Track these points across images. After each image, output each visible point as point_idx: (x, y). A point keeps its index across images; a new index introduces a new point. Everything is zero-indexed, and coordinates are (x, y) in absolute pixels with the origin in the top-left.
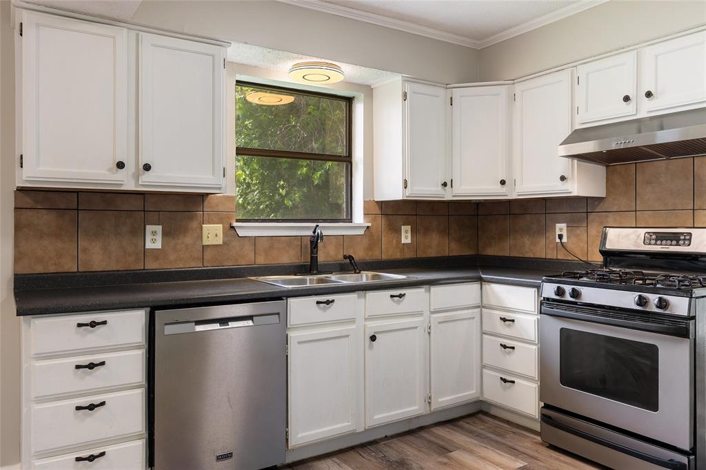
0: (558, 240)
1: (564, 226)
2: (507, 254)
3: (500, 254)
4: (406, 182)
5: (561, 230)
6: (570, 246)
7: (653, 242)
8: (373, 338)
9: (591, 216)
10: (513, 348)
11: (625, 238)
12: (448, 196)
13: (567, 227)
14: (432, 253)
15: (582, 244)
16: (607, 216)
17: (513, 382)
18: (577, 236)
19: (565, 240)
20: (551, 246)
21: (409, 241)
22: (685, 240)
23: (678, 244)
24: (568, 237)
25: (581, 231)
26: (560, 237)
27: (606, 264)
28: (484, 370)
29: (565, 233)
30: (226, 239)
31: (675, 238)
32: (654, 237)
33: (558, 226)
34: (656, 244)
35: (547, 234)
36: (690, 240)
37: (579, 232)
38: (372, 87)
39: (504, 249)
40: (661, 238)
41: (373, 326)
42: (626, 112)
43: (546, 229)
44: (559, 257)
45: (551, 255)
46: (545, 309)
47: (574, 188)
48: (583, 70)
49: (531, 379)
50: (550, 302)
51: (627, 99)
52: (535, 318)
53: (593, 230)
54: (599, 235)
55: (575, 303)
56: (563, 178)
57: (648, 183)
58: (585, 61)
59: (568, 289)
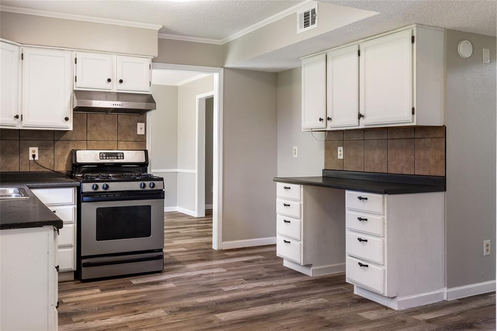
0: (31, 158)
1: (36, 149)
5: (34, 151)
6: (41, 163)
7: (104, 158)
9: (57, 143)
11: (87, 156)
13: (39, 149)
15: (50, 161)
16: (68, 143)
18: (47, 156)
19: (37, 158)
20: (24, 163)
22: (120, 156)
23: (117, 159)
24: (39, 157)
25: (49, 152)
26: (34, 156)
27: (73, 172)
29: (37, 154)
31: (116, 155)
32: (104, 155)
33: (31, 149)
34: (106, 159)
35: (22, 155)
36: (123, 156)
37: (47, 153)
40: (109, 155)
42: (107, 87)
43: (21, 151)
44: (31, 170)
45: (24, 169)
46: (85, 199)
47: (69, 126)
48: (80, 56)
49: (70, 246)
50: (88, 194)
51: (109, 80)
52: (73, 206)
53: (58, 152)
54: (63, 154)
55: (106, 192)
56: (67, 119)
57: (94, 125)
58: (80, 50)
59: (101, 185)
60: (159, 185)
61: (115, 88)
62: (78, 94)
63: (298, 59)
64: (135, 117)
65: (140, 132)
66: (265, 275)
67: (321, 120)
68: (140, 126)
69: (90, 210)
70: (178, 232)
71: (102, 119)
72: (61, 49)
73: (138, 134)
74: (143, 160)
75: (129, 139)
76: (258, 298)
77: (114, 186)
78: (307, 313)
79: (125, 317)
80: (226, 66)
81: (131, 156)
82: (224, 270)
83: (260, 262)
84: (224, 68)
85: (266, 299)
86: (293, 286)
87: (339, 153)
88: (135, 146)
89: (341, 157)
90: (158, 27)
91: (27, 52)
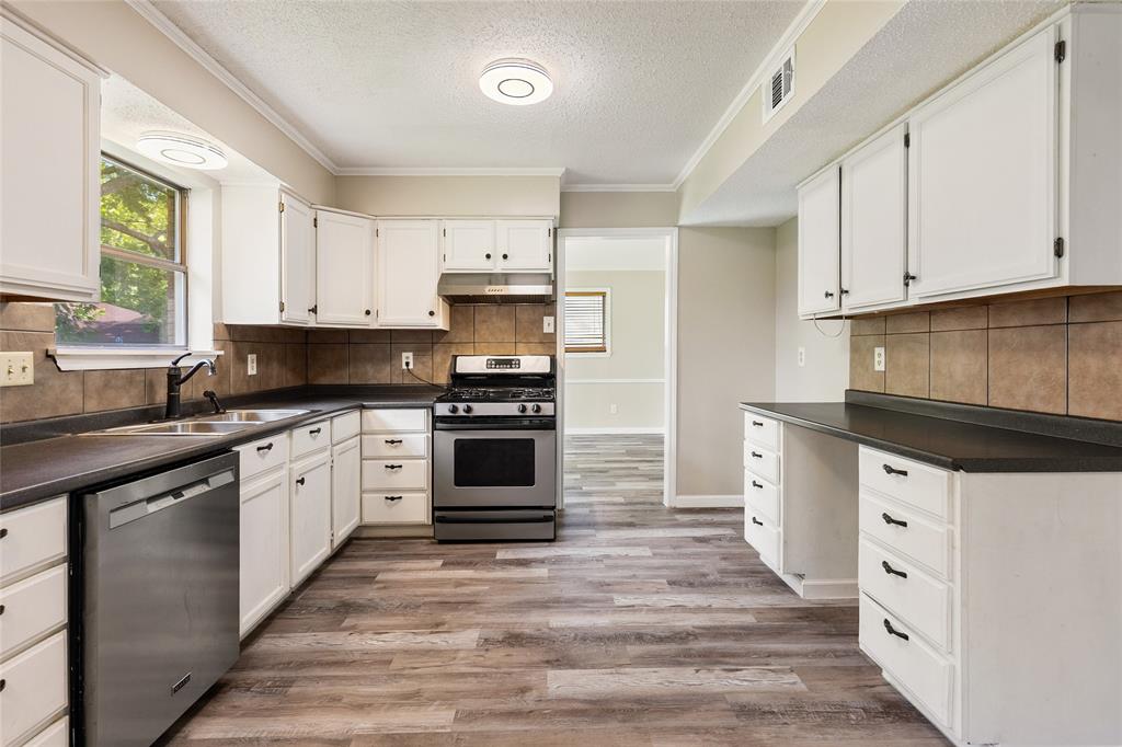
0: (404, 367)
1: (410, 355)
2: (346, 382)
3: (338, 382)
4: (282, 305)
5: (407, 358)
6: (417, 372)
7: (492, 366)
8: (302, 481)
9: (436, 347)
10: (400, 466)
11: (472, 364)
12: (312, 323)
13: (414, 355)
14: (273, 385)
15: (428, 370)
17: (400, 498)
18: (423, 363)
19: (411, 367)
20: (397, 373)
21: (255, 372)
22: (515, 364)
23: (511, 368)
24: (414, 365)
25: (427, 359)
26: (407, 364)
27: (454, 385)
28: (364, 495)
29: (411, 361)
30: (40, 375)
31: (509, 363)
32: (493, 362)
33: (404, 355)
34: (496, 368)
35: (393, 362)
36: (519, 364)
37: (424, 359)
38: (222, 183)
39: (344, 377)
40: (499, 363)
41: (299, 468)
42: (484, 266)
43: (392, 357)
44: (405, 382)
45: (397, 380)
46: (439, 425)
47: (440, 322)
48: (449, 225)
49: (421, 490)
50: (443, 419)
51: (488, 256)
52: (425, 435)
53: (438, 358)
54: (444, 361)
55: (468, 417)
56: (432, 313)
57: (484, 321)
58: (451, 217)
59: (461, 406)
60: (547, 408)
61: (498, 267)
62: (446, 278)
64: (541, 308)
65: (548, 329)
66: (711, 578)
67: (828, 295)
68: (548, 320)
69: (447, 441)
70: (636, 468)
71: (494, 313)
72: (426, 217)
73: (544, 331)
74: (547, 370)
75: (532, 339)
76: (661, 640)
77: (481, 409)
78: (734, 721)
79: (410, 636)
80: (681, 223)
81: (532, 364)
84: (680, 227)
85: (673, 647)
87: (877, 359)
88: (540, 349)
89: (880, 367)
90: (559, 171)
91: (382, 226)
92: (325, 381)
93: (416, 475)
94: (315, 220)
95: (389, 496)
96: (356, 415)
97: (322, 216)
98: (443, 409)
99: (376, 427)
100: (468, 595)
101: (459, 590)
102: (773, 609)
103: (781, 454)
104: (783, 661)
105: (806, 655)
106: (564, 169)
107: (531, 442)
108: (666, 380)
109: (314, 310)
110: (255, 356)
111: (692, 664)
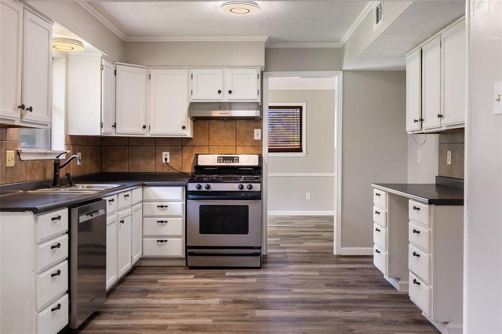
0: (164, 161)
1: (168, 153)
2: (126, 171)
3: (121, 171)
4: (102, 124)
5: (166, 155)
6: (172, 165)
7: (222, 161)
8: (122, 222)
9: (184, 148)
10: (167, 222)
11: (208, 160)
12: (113, 133)
13: (170, 154)
15: (179, 163)
16: (193, 149)
17: (166, 241)
18: (176, 159)
19: (168, 161)
20: (159, 165)
22: (236, 160)
23: (233, 162)
24: (170, 160)
25: (178, 156)
26: (166, 159)
27: (196, 173)
28: (144, 239)
29: (168, 157)
30: (16, 162)
31: (232, 159)
32: (222, 159)
33: (164, 153)
34: (223, 162)
35: (157, 158)
36: (238, 160)
37: (177, 157)
38: (69, 54)
39: (124, 168)
40: (225, 159)
43: (156, 155)
44: (164, 171)
45: (159, 170)
46: (190, 196)
47: (188, 133)
48: (195, 72)
49: (179, 237)
50: (193, 193)
51: (219, 92)
52: (182, 203)
53: (186, 156)
54: (189, 158)
55: (208, 192)
56: (184, 128)
57: (215, 132)
58: (196, 67)
59: (204, 185)
60: (256, 187)
61: (226, 98)
62: (193, 106)
63: (403, 56)
64: (252, 124)
65: (257, 137)
66: (351, 284)
67: (416, 121)
68: (257, 132)
69: (195, 206)
71: (222, 126)
72: (180, 67)
73: (255, 139)
74: (256, 164)
75: (247, 144)
76: (315, 303)
77: (215, 187)
79: (185, 300)
80: (343, 69)
81: (247, 160)
82: (318, 274)
83: (364, 271)
84: (344, 71)
85: (320, 305)
86: (366, 297)
87: (448, 158)
88: (252, 150)
89: (449, 163)
90: (264, 39)
91: (153, 72)
92: (113, 170)
93: (176, 227)
94: (115, 71)
95: (160, 240)
96: (140, 190)
97: (119, 68)
98: (192, 187)
99: (152, 198)
100: (212, 288)
101: (206, 286)
102: (381, 294)
103: (387, 211)
104: (375, 309)
105: (387, 308)
106: (267, 37)
107: (247, 207)
108: (335, 174)
109: (115, 126)
110: (80, 153)
111: (328, 309)
